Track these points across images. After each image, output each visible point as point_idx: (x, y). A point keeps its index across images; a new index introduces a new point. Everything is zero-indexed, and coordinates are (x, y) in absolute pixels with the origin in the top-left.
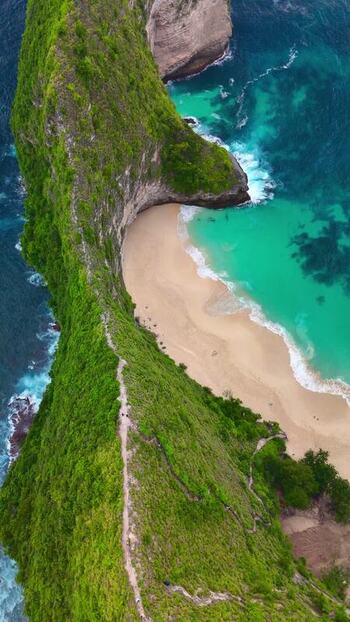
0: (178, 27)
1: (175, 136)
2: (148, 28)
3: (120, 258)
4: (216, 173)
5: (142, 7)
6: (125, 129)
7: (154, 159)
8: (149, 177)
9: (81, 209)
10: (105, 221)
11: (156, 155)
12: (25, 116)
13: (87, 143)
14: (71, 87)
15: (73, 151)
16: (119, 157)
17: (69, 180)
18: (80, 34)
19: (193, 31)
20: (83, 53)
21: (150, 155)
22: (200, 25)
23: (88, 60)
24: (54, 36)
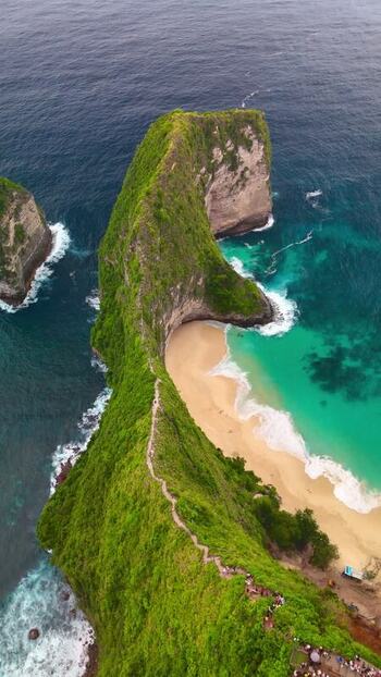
0: (229, 201)
1: (217, 269)
2: (207, 199)
3: (164, 345)
4: (247, 299)
5: (204, 185)
6: (181, 257)
7: (199, 283)
8: (194, 294)
9: (143, 299)
10: (158, 314)
11: (201, 280)
12: (111, 245)
13: (154, 260)
14: (149, 224)
15: (144, 262)
16: (174, 274)
17: (139, 280)
18: (160, 195)
19: (240, 205)
20: (159, 206)
21: (198, 279)
22: (247, 202)
23: (162, 210)
24: (143, 194)
